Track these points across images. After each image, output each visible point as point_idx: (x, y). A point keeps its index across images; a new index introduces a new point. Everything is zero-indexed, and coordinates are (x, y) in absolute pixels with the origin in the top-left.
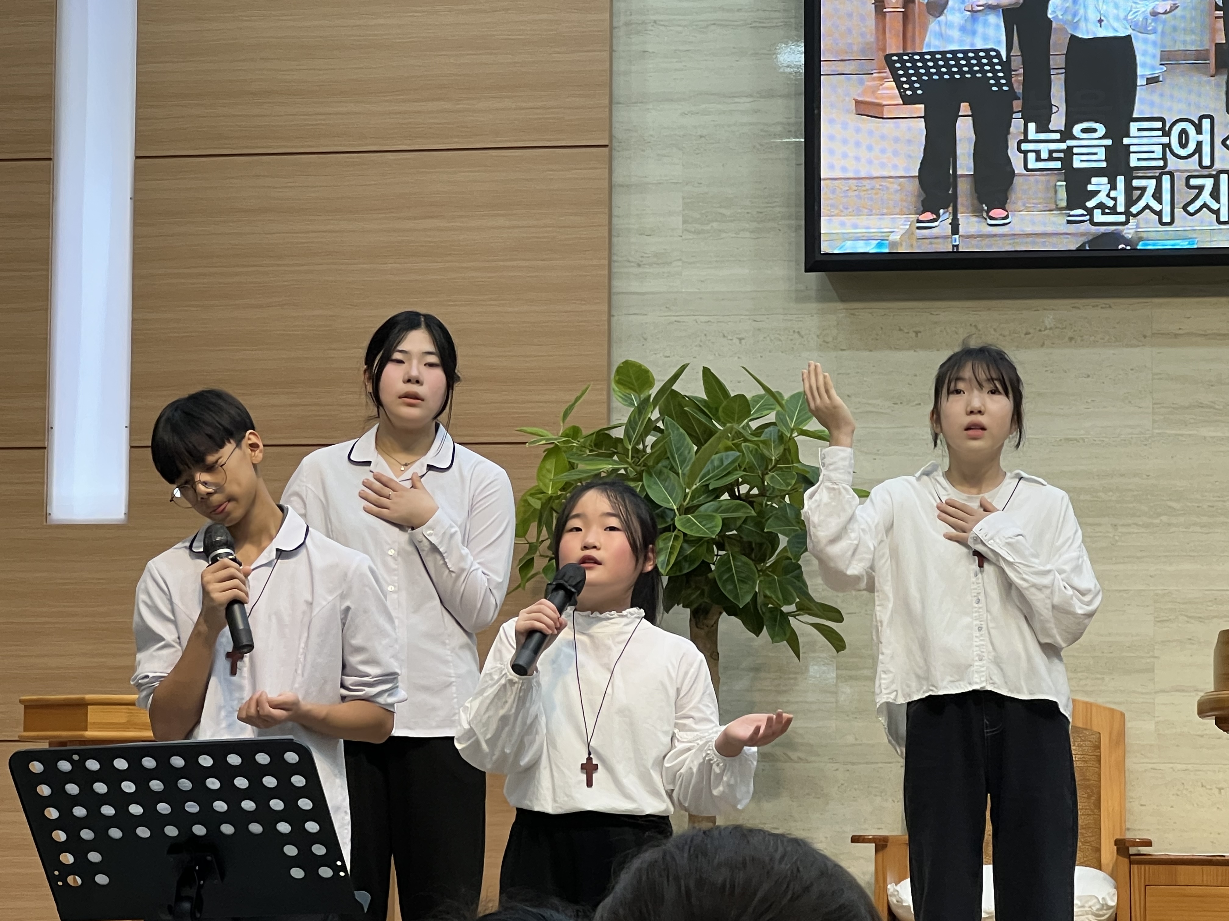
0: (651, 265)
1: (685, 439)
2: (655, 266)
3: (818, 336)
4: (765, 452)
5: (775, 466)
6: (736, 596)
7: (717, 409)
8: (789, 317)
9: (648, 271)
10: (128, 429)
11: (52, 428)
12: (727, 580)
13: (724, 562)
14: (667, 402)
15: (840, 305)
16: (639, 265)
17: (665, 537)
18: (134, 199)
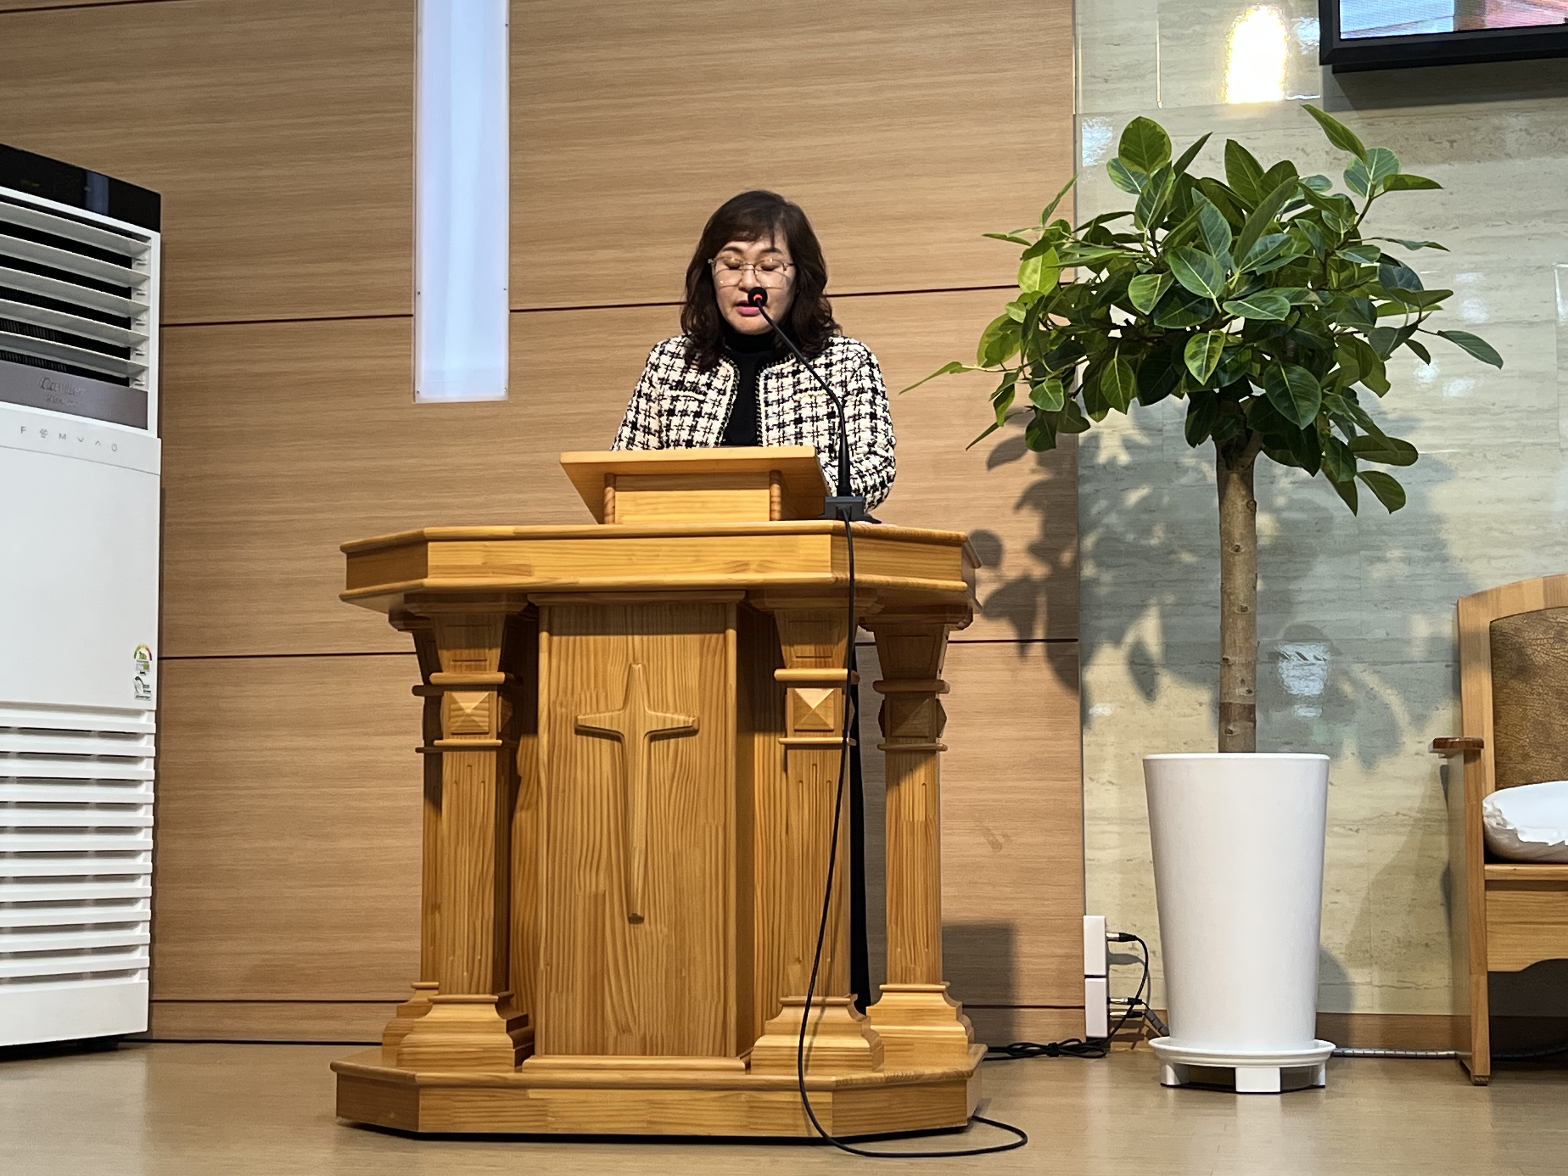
0: (1120, 79)
1: (1217, 217)
5: (1345, 241)
6: (1295, 416)
8: (1290, 132)
9: (1116, 86)
10: (507, 292)
11: (419, 293)
12: (1279, 396)
13: (1273, 375)
15: (1354, 115)
16: (1106, 81)
17: (1198, 339)
18: (512, 26)
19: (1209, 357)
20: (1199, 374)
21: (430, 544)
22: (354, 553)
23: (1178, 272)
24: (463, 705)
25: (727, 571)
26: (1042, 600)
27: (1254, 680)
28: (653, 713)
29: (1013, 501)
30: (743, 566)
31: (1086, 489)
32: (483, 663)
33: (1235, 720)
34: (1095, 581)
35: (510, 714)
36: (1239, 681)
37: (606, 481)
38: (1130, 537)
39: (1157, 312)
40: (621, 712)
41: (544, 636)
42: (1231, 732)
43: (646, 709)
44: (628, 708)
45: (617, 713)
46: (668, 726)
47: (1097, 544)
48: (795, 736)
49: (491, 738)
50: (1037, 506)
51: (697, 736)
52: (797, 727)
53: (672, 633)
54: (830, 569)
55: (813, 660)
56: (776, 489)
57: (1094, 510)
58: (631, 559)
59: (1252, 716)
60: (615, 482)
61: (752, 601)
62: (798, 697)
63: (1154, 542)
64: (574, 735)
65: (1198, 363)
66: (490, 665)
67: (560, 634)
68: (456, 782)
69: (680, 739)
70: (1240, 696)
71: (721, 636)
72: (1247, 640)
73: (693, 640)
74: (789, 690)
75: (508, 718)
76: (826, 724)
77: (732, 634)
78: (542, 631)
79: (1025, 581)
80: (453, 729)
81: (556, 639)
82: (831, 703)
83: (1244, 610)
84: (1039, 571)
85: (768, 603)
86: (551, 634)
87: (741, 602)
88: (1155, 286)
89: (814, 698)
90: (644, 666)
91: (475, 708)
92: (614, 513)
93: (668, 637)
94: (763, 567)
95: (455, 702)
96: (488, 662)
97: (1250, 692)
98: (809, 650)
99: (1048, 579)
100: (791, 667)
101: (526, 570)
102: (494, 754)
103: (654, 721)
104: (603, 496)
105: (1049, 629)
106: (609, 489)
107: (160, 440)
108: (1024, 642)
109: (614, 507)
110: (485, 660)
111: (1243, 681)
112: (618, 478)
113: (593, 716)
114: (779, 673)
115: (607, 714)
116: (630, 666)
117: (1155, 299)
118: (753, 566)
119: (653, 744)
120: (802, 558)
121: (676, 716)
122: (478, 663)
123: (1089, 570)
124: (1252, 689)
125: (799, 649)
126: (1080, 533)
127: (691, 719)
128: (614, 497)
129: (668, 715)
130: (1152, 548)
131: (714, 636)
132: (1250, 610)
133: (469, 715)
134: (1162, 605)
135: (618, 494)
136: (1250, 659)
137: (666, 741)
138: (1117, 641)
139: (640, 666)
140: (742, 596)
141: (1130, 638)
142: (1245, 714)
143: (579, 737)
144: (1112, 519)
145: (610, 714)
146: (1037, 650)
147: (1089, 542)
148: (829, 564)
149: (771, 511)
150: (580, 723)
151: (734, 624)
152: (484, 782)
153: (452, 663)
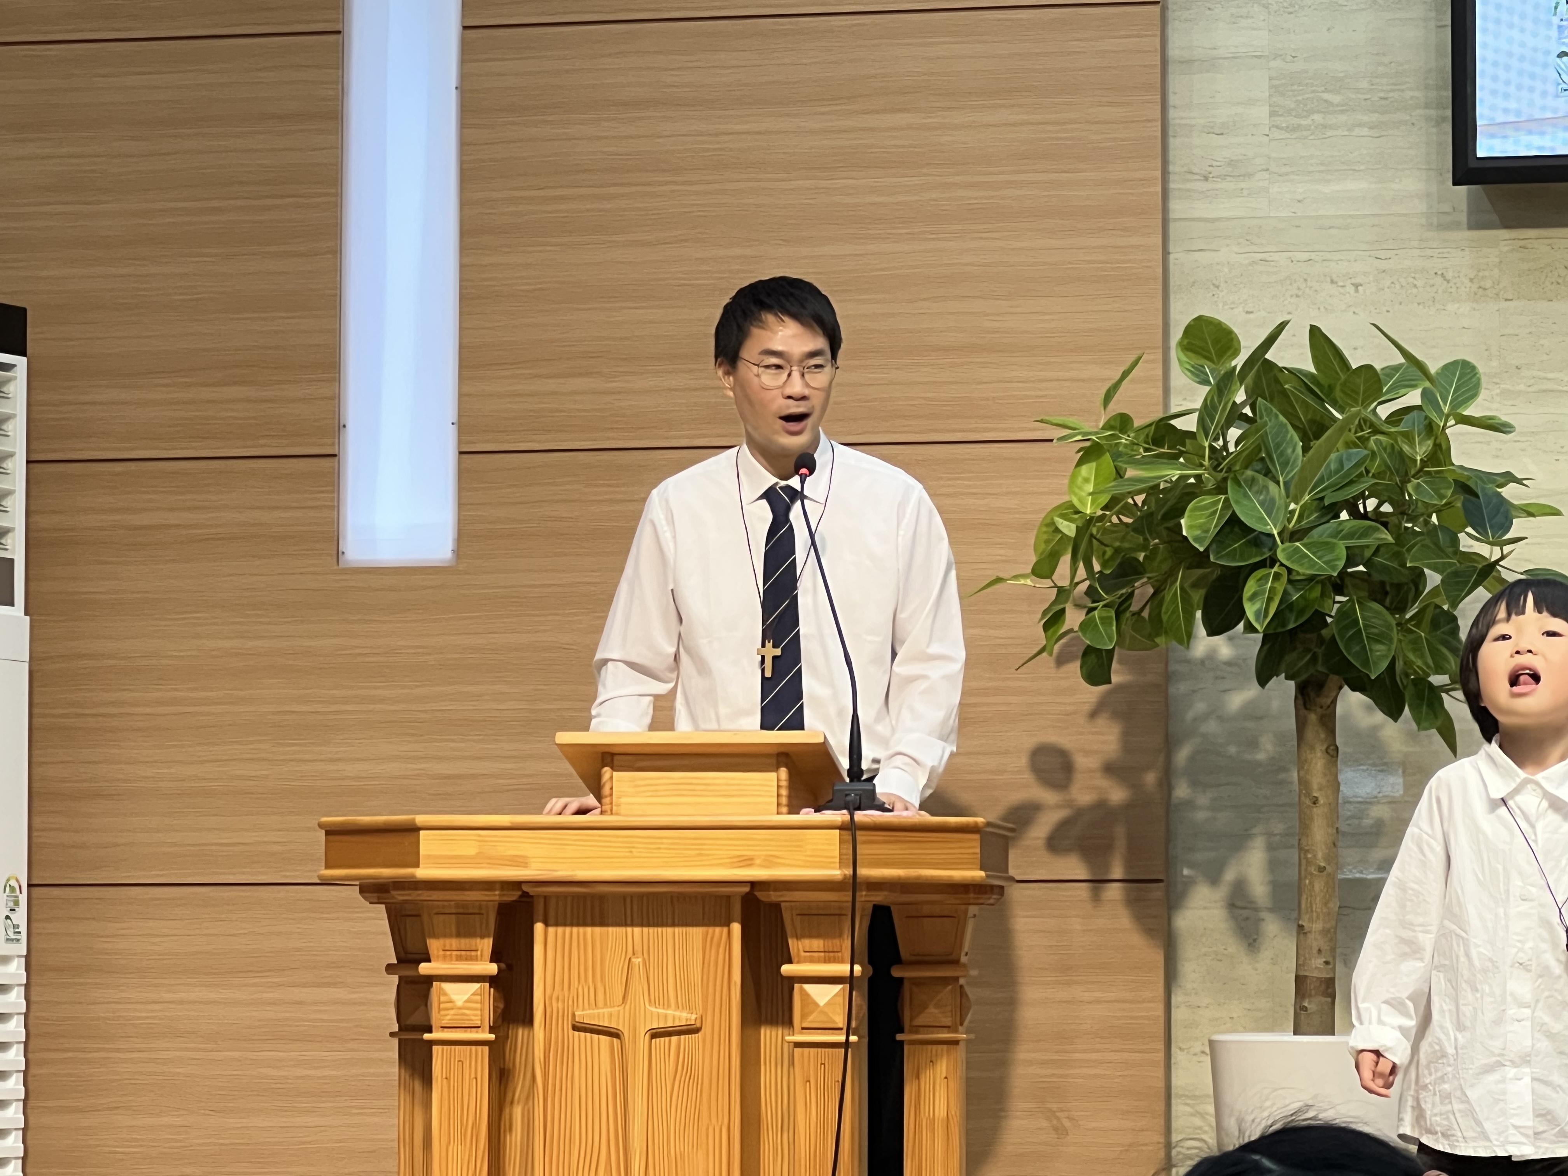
0: (1223, 177)
1: (1287, 432)
2: (1229, 179)
3: (1471, 280)
4: (1406, 448)
5: (1421, 470)
6: (1366, 663)
7: (1331, 388)
8: (1429, 252)
9: (1218, 186)
10: (455, 427)
11: (344, 426)
12: (1351, 638)
13: (1345, 614)
14: (1258, 377)
15: (1504, 234)
16: (1206, 179)
17: (1260, 576)
18: (461, 89)
19: (1270, 600)
20: (1257, 619)
21: (421, 832)
22: (332, 832)
23: (1237, 502)
24: (454, 997)
25: (733, 865)
26: (1120, 832)
27: (1333, 950)
28: (653, 1009)
29: (1087, 708)
30: (748, 862)
31: (1180, 688)
32: (473, 953)
33: (1310, 996)
34: (1189, 804)
35: (501, 1006)
36: (1315, 951)
37: (603, 760)
38: (1232, 750)
39: (1214, 546)
40: (621, 1008)
41: (539, 927)
42: (1305, 1009)
43: (647, 1006)
44: (629, 1002)
45: (616, 1009)
46: (670, 1024)
47: (1192, 759)
48: (801, 1033)
49: (483, 1031)
50: (1116, 715)
51: (700, 1034)
52: (805, 1025)
53: (673, 925)
54: (838, 865)
55: (822, 954)
56: (783, 772)
57: (1190, 715)
58: (631, 852)
59: (1330, 990)
60: (612, 760)
61: (758, 894)
62: (805, 995)
63: (1261, 756)
64: (571, 1031)
65: (1257, 606)
66: (482, 955)
67: (557, 924)
68: (446, 1078)
69: (682, 1037)
70: (1316, 968)
71: (725, 929)
72: (1326, 904)
73: (696, 933)
74: (796, 986)
75: (499, 1011)
76: (834, 1022)
77: (736, 928)
78: (538, 921)
79: (1101, 805)
80: (444, 1023)
81: (551, 930)
82: (840, 1000)
83: (1322, 869)
84: (1117, 795)
85: (774, 896)
86: (547, 924)
87: (747, 894)
88: (1215, 512)
89: (822, 994)
90: (644, 960)
91: (468, 1001)
92: (611, 795)
93: (670, 930)
94: (769, 862)
95: (445, 994)
96: (479, 953)
97: (1327, 963)
98: (817, 944)
99: (1128, 806)
100: (798, 962)
101: (521, 862)
102: (486, 1049)
103: (655, 1018)
104: (599, 777)
105: (1129, 865)
106: (606, 769)
107: (28, 618)
108: (1098, 882)
109: (611, 789)
110: (477, 950)
111: (1320, 951)
112: (616, 758)
113: (591, 1011)
114: (786, 969)
115: (605, 1010)
116: (630, 959)
117: (1213, 530)
118: (758, 862)
119: (653, 1041)
120: (808, 853)
121: (677, 1013)
122: (468, 953)
123: (1182, 791)
124: (1330, 959)
125: (807, 943)
126: (1169, 745)
127: (694, 1017)
128: (611, 778)
129: (669, 1012)
130: (1258, 764)
131: (718, 930)
132: (1329, 869)
133: (460, 1008)
134: (1269, 834)
135: (615, 773)
136: (1328, 926)
137: (667, 1039)
138: (1214, 879)
139: (640, 960)
140: (747, 889)
141: (1229, 876)
142: (1323, 987)
143: (576, 1033)
144: (1211, 727)
145: (610, 1010)
146: (1114, 892)
147: (1182, 755)
148: (838, 860)
149: (778, 796)
150: (577, 1020)
151: (740, 919)
152: (476, 1079)
153: (441, 953)
